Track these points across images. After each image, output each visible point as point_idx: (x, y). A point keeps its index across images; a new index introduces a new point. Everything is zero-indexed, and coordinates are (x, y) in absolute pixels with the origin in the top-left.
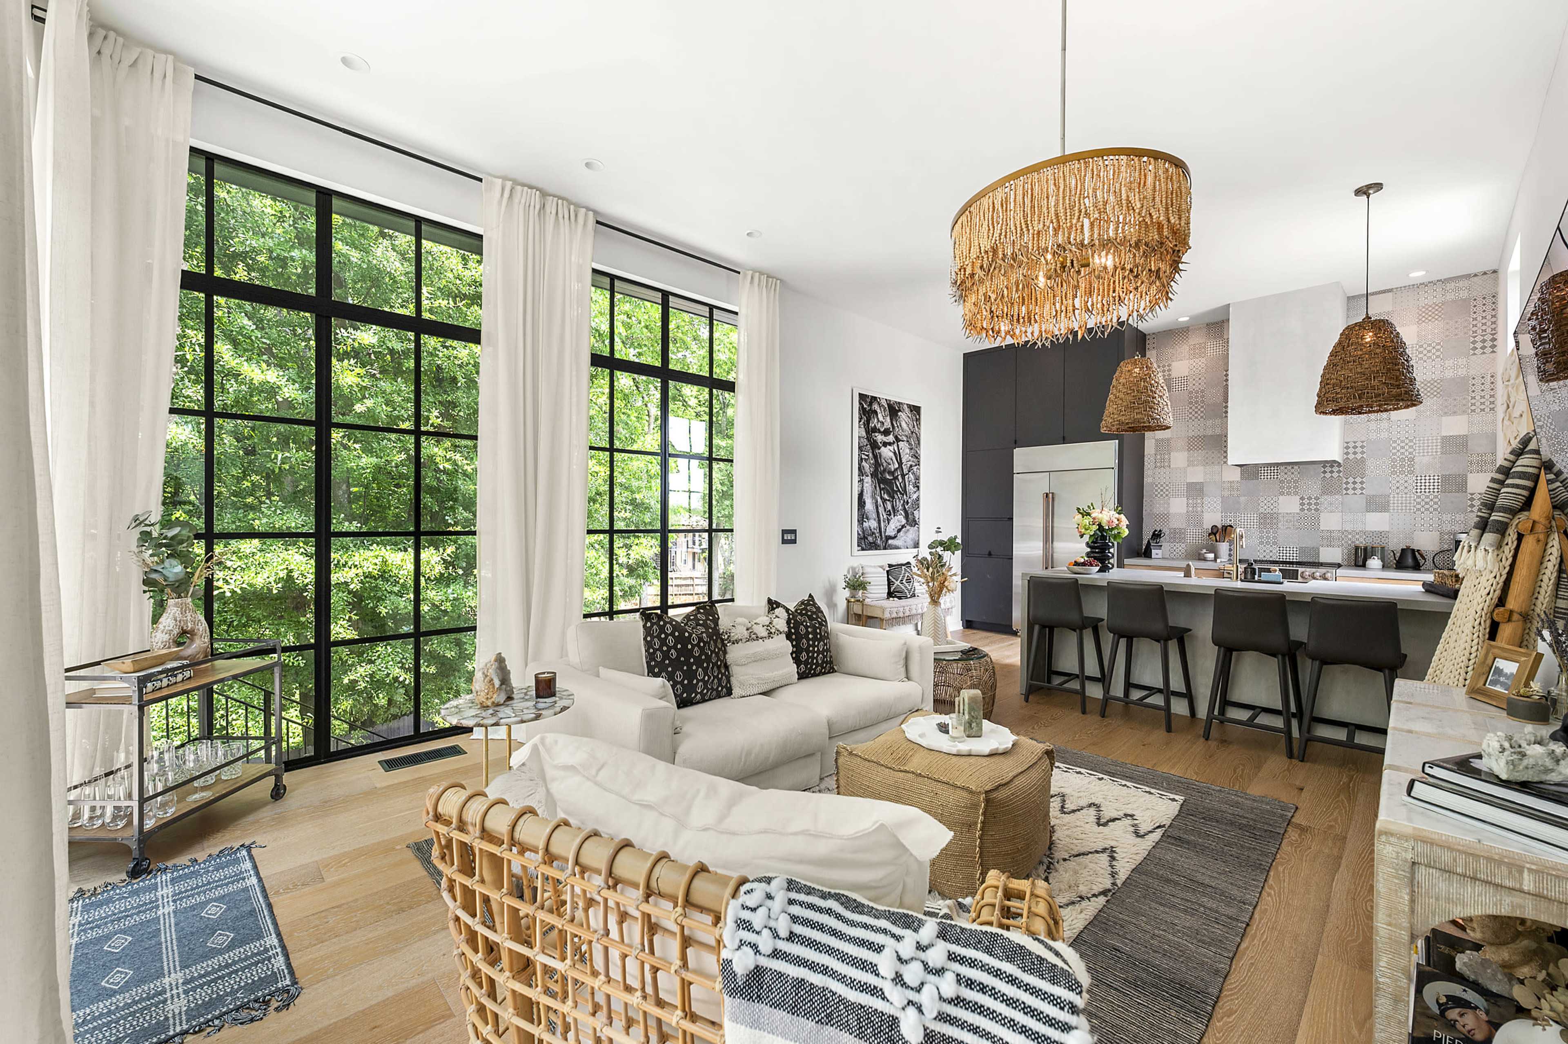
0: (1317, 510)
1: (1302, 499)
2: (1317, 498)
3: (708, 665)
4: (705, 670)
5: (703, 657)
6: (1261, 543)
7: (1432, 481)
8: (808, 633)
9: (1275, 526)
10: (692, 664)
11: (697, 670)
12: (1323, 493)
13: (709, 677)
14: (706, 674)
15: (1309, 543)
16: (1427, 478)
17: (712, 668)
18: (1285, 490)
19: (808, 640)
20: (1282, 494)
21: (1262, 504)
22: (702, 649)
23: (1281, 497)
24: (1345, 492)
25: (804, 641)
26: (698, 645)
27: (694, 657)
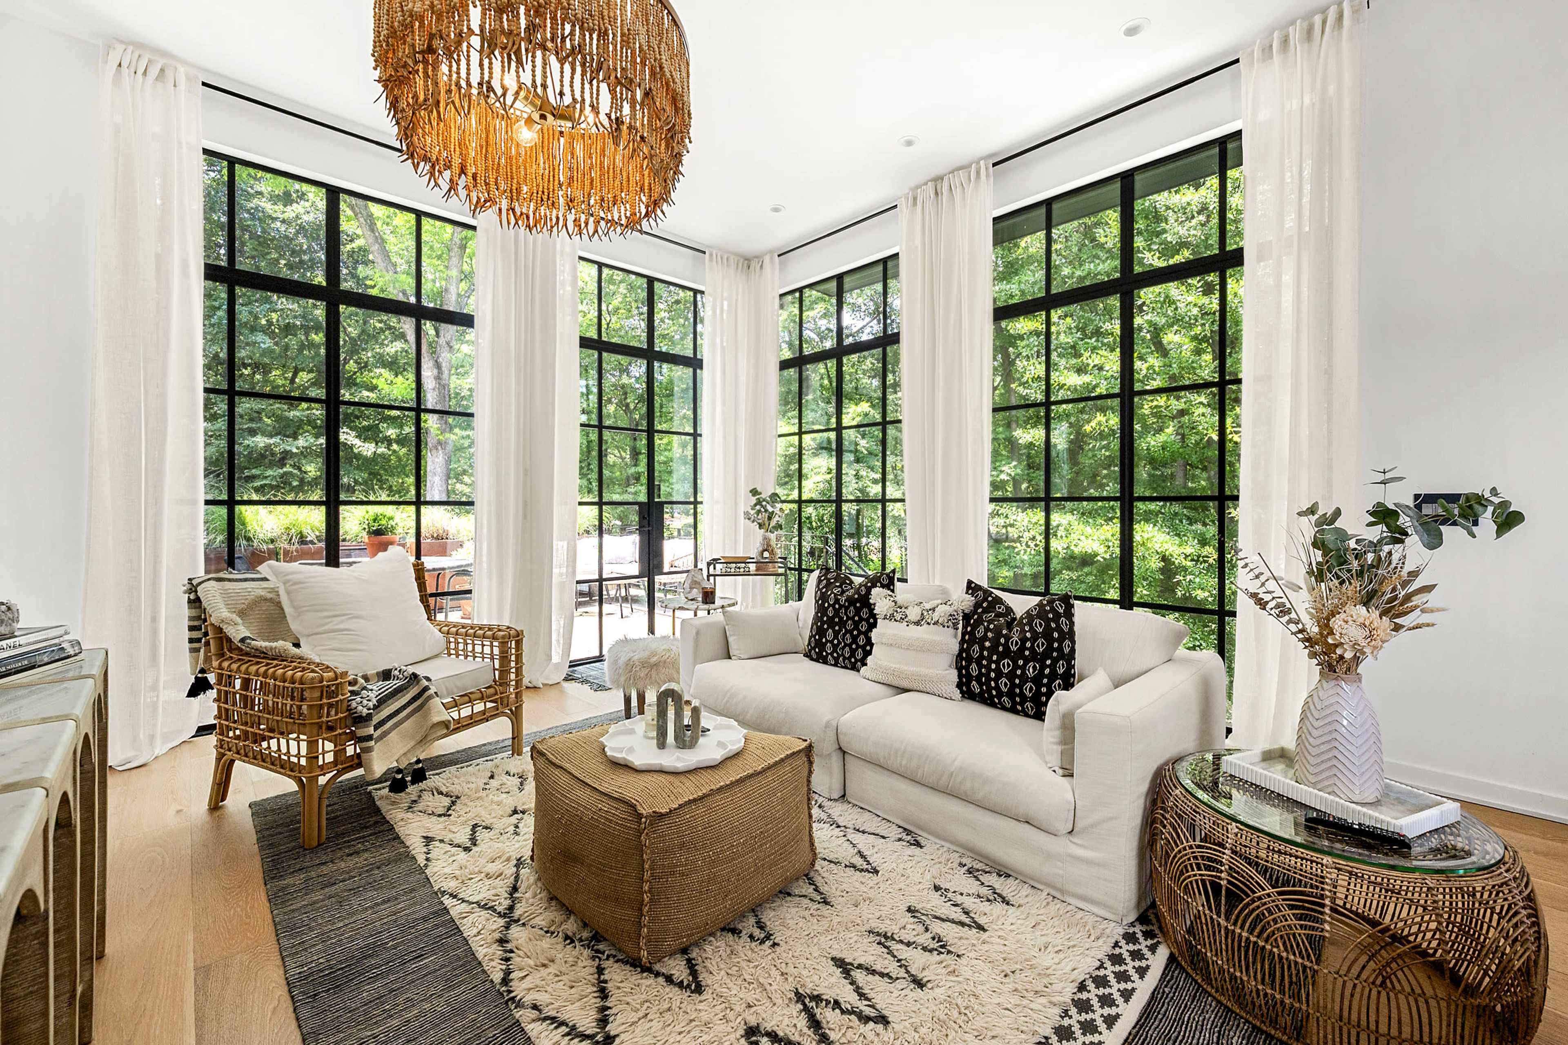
3: (840, 630)
4: (836, 634)
5: (837, 620)
8: (985, 638)
10: (825, 622)
11: (827, 630)
13: (839, 643)
14: (836, 637)
17: (844, 635)
19: (983, 648)
22: (837, 612)
25: (976, 647)
26: (833, 606)
27: (828, 616)
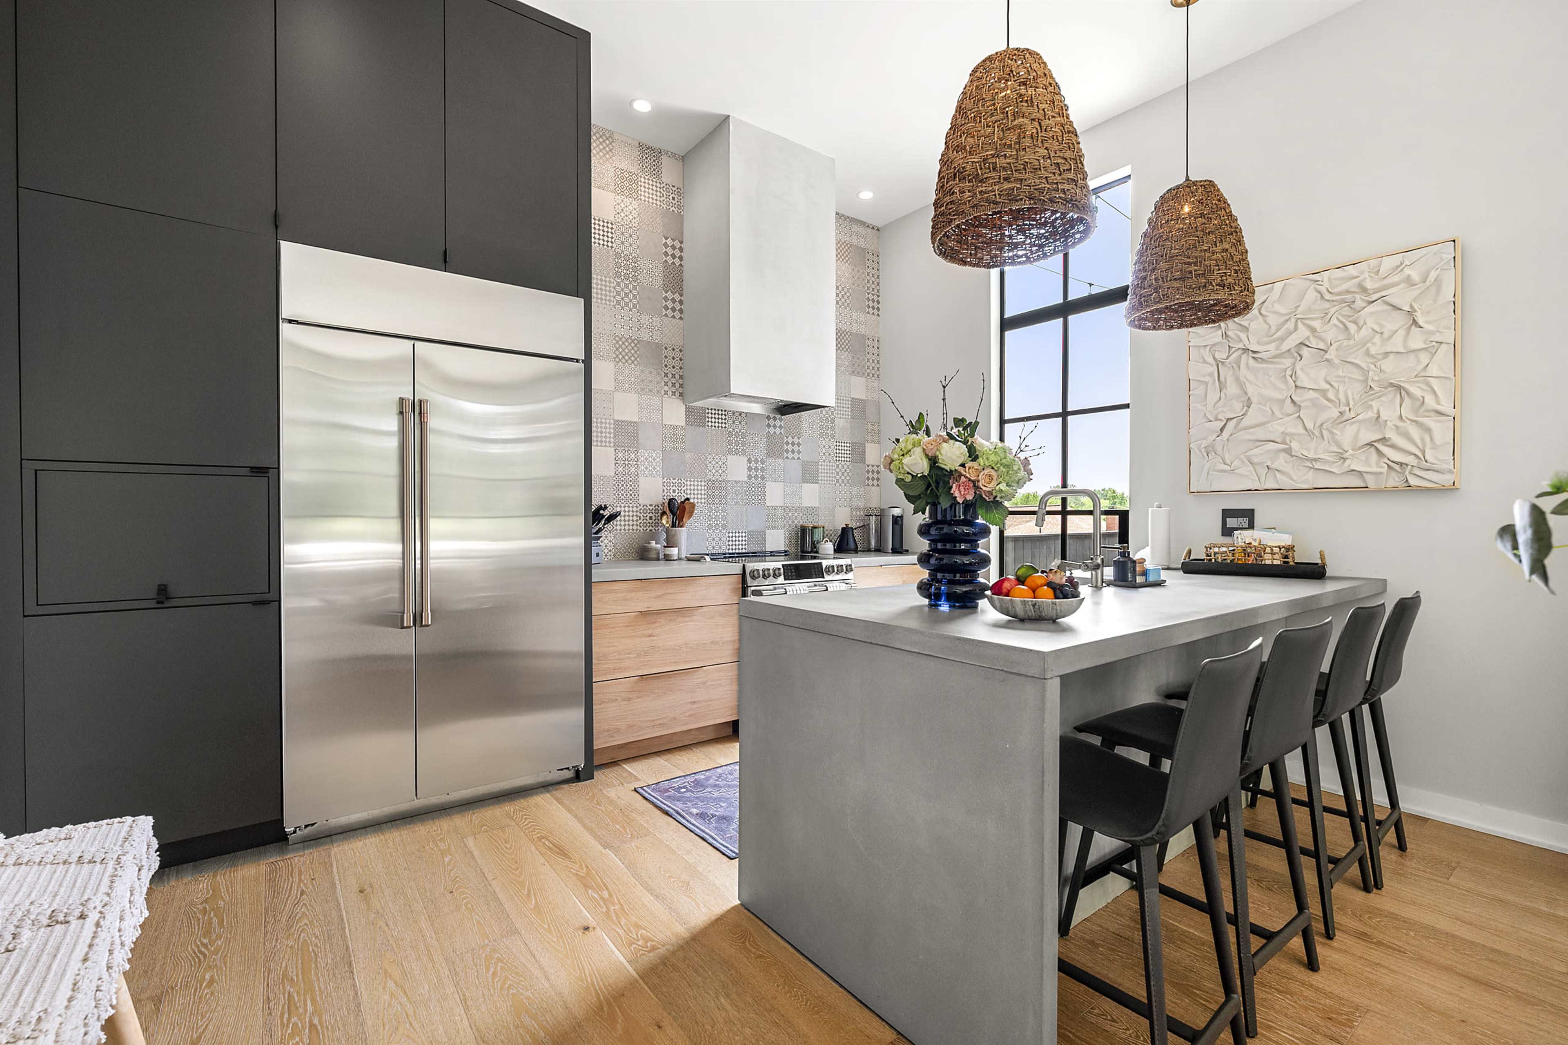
0: (763, 478)
1: (749, 461)
2: (763, 462)
6: (710, 527)
7: (840, 455)
9: (724, 501)
12: (768, 455)
15: (755, 525)
16: (838, 451)
18: (733, 447)
20: (730, 452)
21: (710, 466)
23: (729, 457)
24: (785, 455)
